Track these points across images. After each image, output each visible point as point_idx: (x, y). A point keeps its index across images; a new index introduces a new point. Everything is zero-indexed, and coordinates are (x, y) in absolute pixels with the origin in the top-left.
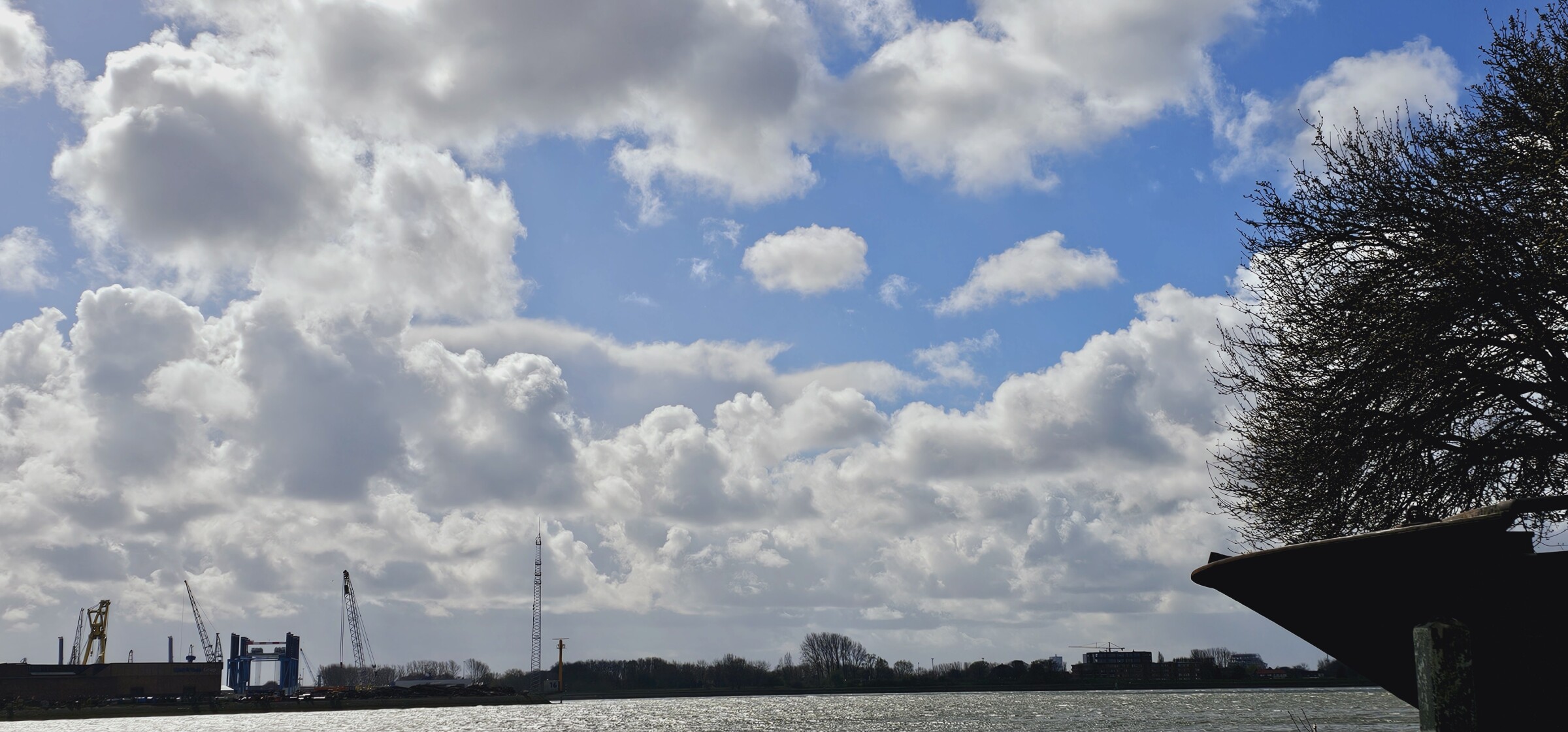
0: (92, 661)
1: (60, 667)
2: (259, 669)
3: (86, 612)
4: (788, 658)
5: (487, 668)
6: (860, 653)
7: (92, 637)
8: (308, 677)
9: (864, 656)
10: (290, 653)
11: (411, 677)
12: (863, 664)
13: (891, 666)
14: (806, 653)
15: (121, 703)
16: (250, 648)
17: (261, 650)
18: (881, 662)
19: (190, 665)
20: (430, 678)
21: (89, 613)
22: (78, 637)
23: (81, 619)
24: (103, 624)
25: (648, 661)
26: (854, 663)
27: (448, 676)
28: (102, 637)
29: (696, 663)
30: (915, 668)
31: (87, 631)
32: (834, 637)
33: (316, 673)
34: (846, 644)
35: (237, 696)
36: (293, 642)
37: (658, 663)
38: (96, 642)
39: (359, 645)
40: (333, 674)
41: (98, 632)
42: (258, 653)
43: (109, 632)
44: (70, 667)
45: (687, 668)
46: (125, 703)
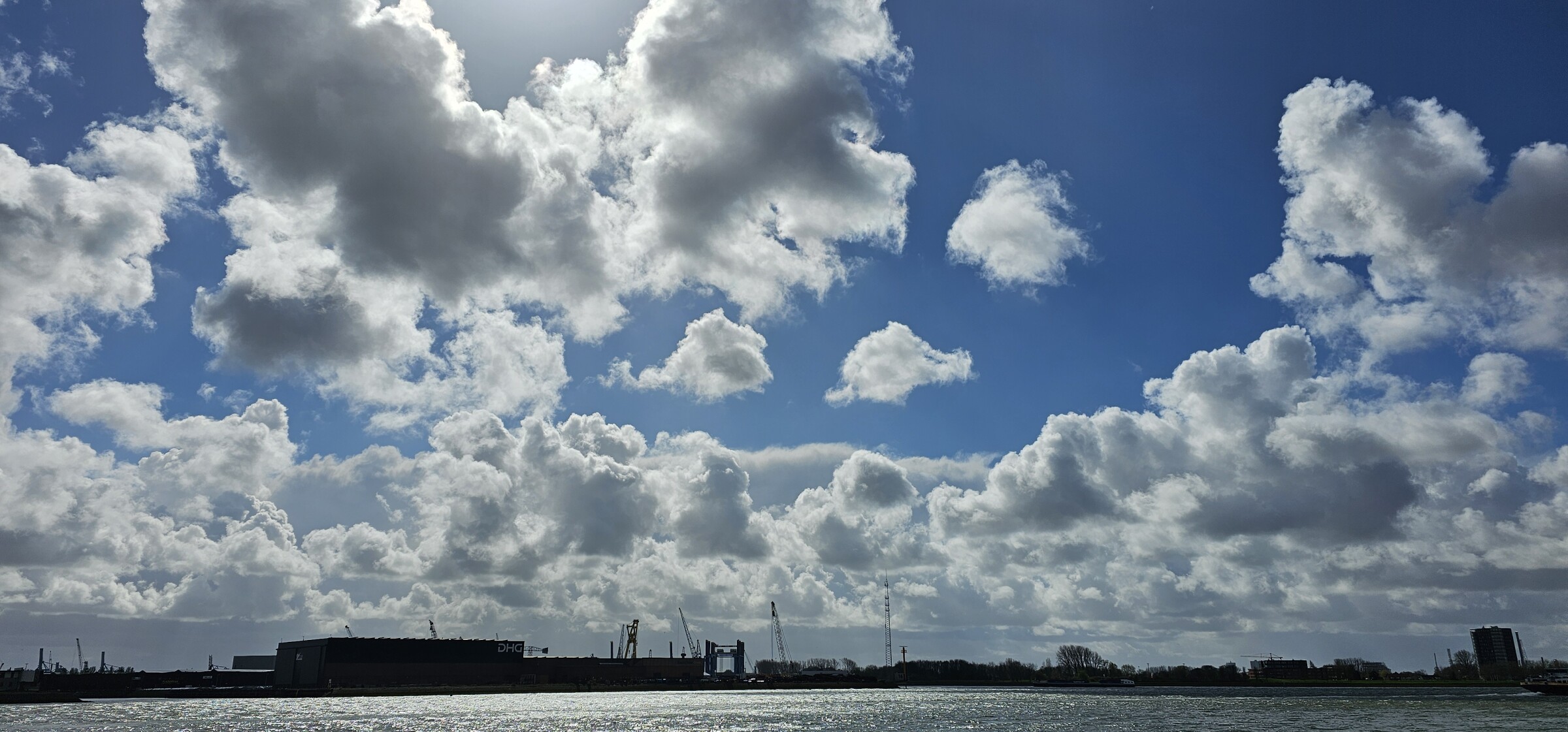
0: (629, 657)
1: (612, 660)
2: (722, 662)
3: (625, 627)
4: (1048, 661)
5: (855, 664)
6: (1098, 660)
7: (629, 642)
8: (749, 669)
9: (1100, 661)
10: (739, 652)
11: (810, 669)
12: (1100, 666)
13: (1119, 668)
14: (1060, 658)
15: (649, 682)
16: (716, 649)
17: (723, 650)
18: (1112, 665)
19: (683, 660)
20: (822, 670)
21: (628, 627)
22: (622, 642)
23: (623, 631)
24: (635, 634)
25: (956, 661)
26: (1094, 665)
27: (832, 669)
28: (634, 641)
29: (988, 664)
30: (1137, 670)
31: (627, 638)
32: (1079, 648)
33: (754, 665)
34: (1087, 653)
35: (713, 679)
36: (740, 645)
37: (962, 663)
38: (632, 645)
39: (782, 648)
40: (764, 666)
41: (632, 639)
42: (721, 652)
43: (639, 638)
44: (618, 660)
45: (982, 666)
46: (651, 682)
